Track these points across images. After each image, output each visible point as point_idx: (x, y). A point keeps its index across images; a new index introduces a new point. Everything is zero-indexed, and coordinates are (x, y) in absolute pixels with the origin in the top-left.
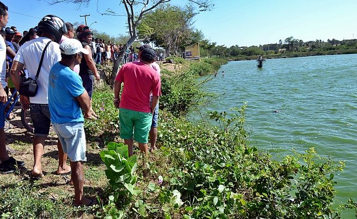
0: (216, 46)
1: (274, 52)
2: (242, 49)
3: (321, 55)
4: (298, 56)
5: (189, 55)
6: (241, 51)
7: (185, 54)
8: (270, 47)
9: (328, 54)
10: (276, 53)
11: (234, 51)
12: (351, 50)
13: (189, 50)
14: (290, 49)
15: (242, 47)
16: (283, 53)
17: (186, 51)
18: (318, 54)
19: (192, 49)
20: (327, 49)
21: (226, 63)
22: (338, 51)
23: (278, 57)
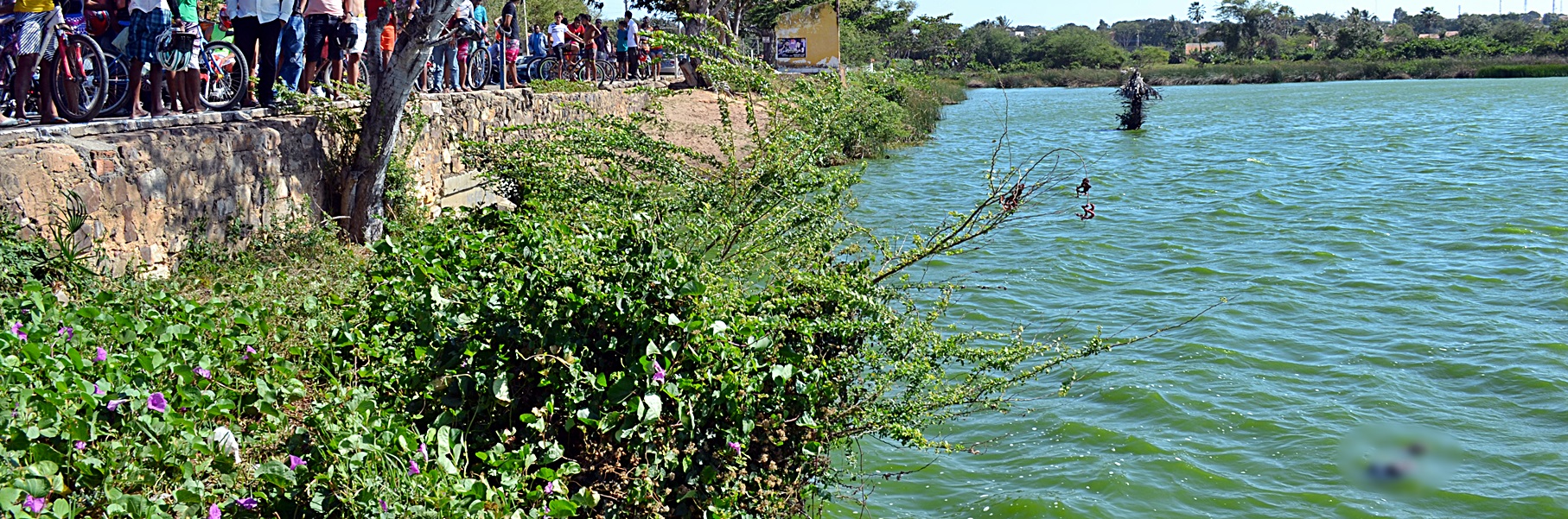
0: (911, 18)
1: (1167, 55)
2: (1022, 34)
3: (1383, 75)
4: (1283, 80)
5: (792, 53)
6: (1020, 48)
7: (775, 49)
8: (1145, 34)
9: (1413, 75)
10: (1174, 60)
11: (988, 41)
12: (1510, 58)
13: (794, 32)
14: (1242, 44)
15: (1019, 29)
16: (1205, 59)
17: (781, 33)
18: (1371, 73)
19: (809, 26)
20: (1407, 53)
21: (960, 98)
22: (1460, 62)
23: (1193, 78)
